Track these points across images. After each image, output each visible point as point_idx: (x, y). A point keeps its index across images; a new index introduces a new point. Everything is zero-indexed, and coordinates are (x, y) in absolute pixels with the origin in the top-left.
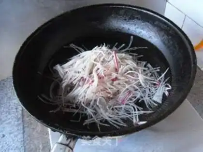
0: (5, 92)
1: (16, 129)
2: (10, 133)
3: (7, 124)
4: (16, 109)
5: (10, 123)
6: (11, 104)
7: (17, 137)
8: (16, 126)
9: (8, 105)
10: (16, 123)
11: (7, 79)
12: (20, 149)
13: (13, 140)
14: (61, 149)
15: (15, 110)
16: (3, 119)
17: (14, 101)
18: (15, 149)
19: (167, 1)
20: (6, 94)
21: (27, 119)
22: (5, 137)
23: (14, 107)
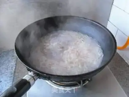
1: (9, 79)
2: (5, 81)
3: (5, 75)
4: (12, 68)
5: (6, 75)
7: (9, 83)
10: (10, 75)
11: (11, 50)
13: (6, 85)
14: (28, 77)
16: (3, 72)
17: (11, 63)
19: (108, 20)
20: (8, 59)
21: (16, 74)
22: (1, 83)
23: (11, 67)
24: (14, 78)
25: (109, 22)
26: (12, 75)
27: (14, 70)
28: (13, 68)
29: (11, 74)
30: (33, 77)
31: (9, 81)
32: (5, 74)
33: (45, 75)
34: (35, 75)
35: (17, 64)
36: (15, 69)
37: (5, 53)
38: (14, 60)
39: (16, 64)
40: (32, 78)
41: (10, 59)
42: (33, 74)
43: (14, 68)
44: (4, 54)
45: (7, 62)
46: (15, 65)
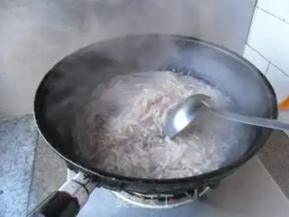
0: (16, 135)
1: (20, 185)
2: (11, 190)
4: (26, 158)
5: (14, 176)
6: (21, 151)
7: (20, 196)
8: (22, 182)
9: (16, 152)
10: (23, 177)
11: (22, 118)
12: (20, 214)
13: (14, 201)
15: (24, 160)
16: (6, 170)
17: (25, 148)
18: (14, 213)
19: (246, 43)
20: (16, 138)
21: (38, 174)
22: (3, 195)
23: (24, 156)
24: (31, 183)
25: (247, 46)
26: (28, 176)
27: (31, 163)
28: (28, 161)
29: (26, 174)
30: (84, 185)
31: (20, 191)
32: (11, 174)
33: (114, 179)
35: (38, 150)
36: (34, 161)
37: (8, 124)
38: (30, 140)
39: (35, 150)
40: (83, 189)
41: (21, 138)
42: (82, 177)
43: (32, 158)
44: (6, 126)
45: (14, 144)
46: (33, 153)
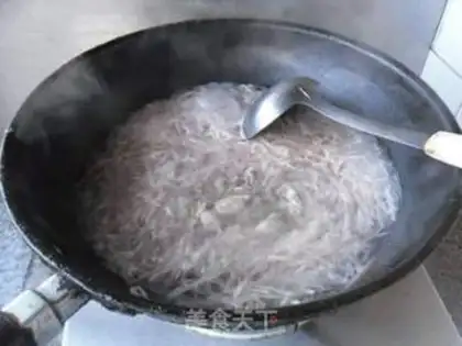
14: (30, 306)
19: (430, 48)
30: (53, 304)
34: (65, 291)
42: (56, 286)
